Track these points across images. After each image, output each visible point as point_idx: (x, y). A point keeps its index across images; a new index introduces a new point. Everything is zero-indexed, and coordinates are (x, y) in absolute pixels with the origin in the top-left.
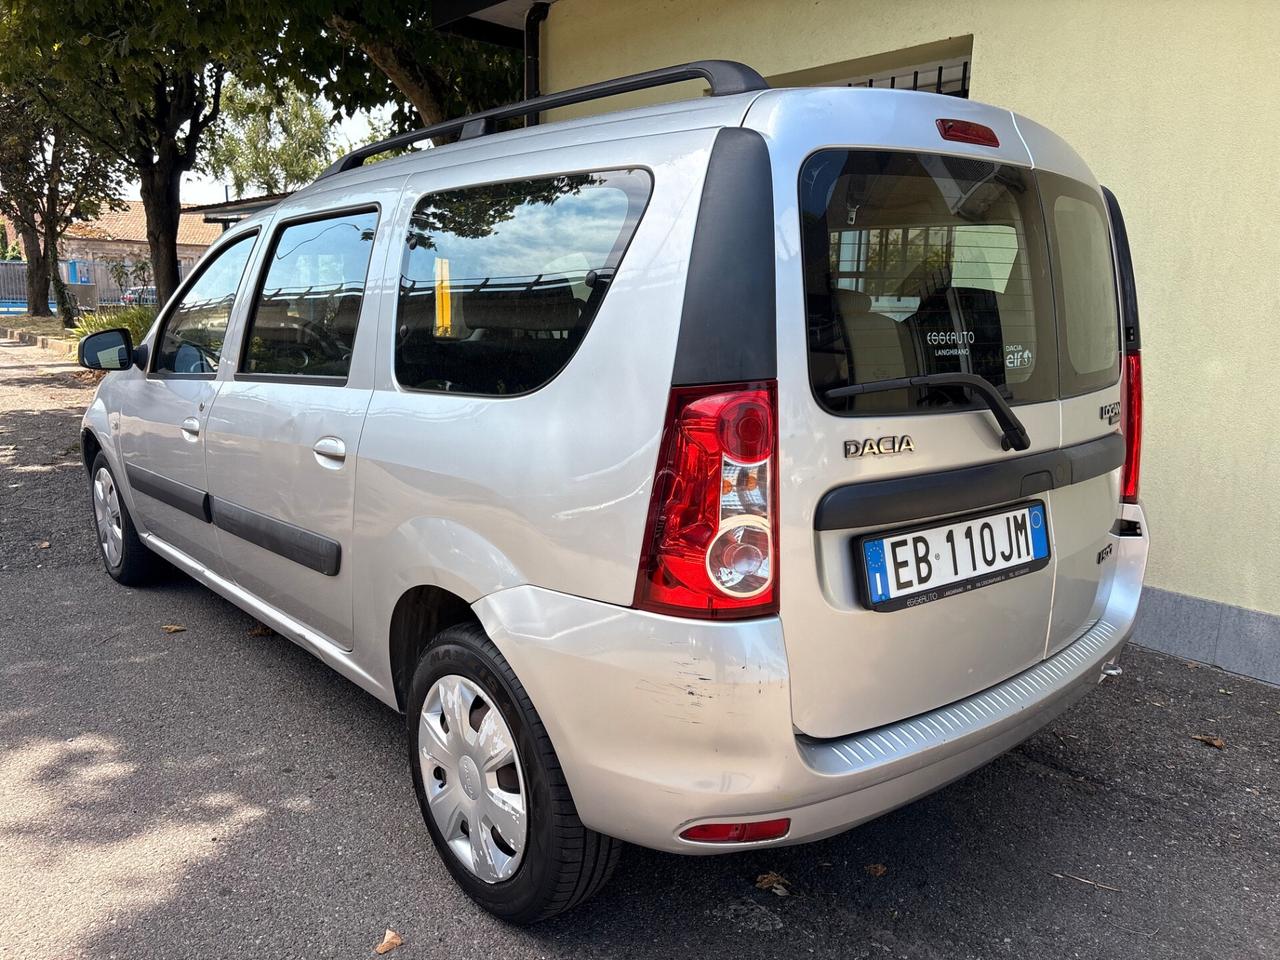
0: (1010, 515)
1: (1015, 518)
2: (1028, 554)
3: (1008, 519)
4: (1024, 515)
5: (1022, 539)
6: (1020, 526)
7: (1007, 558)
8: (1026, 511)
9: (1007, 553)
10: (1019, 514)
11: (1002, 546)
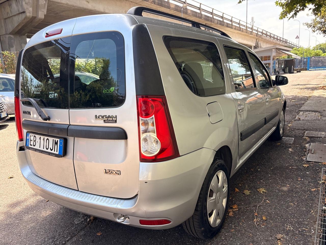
0: (54, 139)
1: (55, 140)
2: (57, 152)
3: (53, 140)
4: (57, 141)
5: (56, 147)
6: (56, 143)
7: (52, 150)
8: (59, 140)
9: (52, 149)
10: (56, 140)
11: (51, 146)
